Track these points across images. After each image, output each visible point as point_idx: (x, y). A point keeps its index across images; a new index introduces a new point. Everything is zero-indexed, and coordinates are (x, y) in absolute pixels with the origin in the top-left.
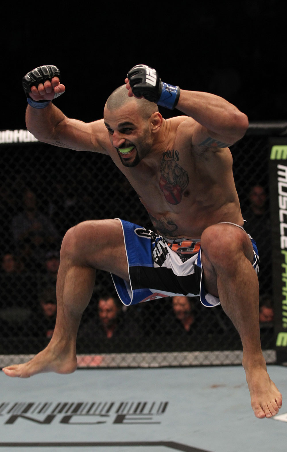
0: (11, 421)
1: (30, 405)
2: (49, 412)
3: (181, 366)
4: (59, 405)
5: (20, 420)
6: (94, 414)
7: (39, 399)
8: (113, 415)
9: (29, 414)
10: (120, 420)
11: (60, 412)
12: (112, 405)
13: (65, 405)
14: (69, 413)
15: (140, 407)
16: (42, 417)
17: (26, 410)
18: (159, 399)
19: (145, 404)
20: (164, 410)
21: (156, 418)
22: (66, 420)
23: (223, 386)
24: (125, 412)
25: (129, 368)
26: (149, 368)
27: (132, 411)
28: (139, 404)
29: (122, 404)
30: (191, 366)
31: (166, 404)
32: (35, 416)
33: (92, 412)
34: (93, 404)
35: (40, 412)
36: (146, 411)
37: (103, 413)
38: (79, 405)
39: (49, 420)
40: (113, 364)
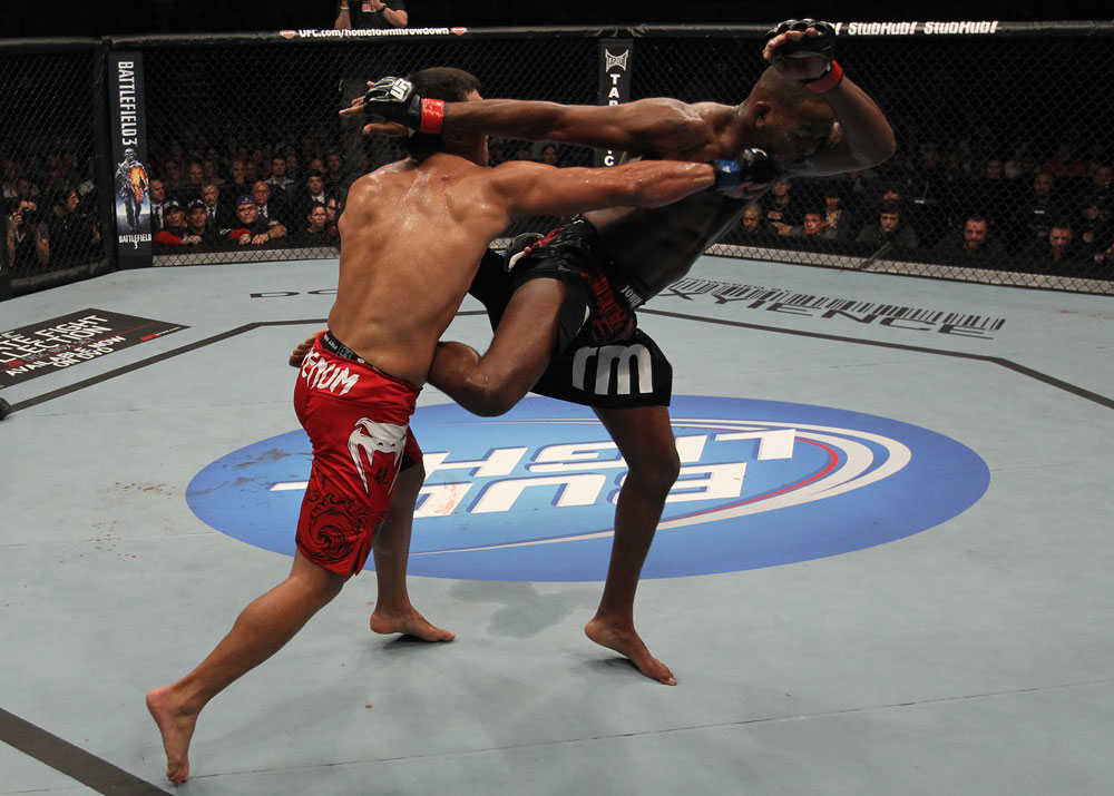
0: (829, 315)
1: (852, 303)
2: (870, 312)
3: (1027, 287)
4: (882, 306)
5: (838, 314)
6: (919, 320)
7: (861, 299)
8: (940, 324)
9: (848, 311)
10: (946, 329)
11: (882, 313)
12: (941, 314)
13: (889, 307)
14: (891, 316)
15: (971, 321)
16: (862, 316)
17: (846, 307)
18: (995, 316)
19: (978, 318)
20: (998, 327)
21: (987, 334)
22: (887, 322)
23: (1076, 312)
24: (953, 323)
25: (966, 281)
26: (990, 284)
27: (961, 323)
28: (971, 317)
29: (952, 315)
30: (1039, 288)
31: (1003, 321)
32: (855, 314)
33: (916, 318)
34: (919, 311)
35: (860, 311)
36: (978, 325)
37: (929, 320)
38: (904, 310)
39: (869, 319)
40: (950, 276)
